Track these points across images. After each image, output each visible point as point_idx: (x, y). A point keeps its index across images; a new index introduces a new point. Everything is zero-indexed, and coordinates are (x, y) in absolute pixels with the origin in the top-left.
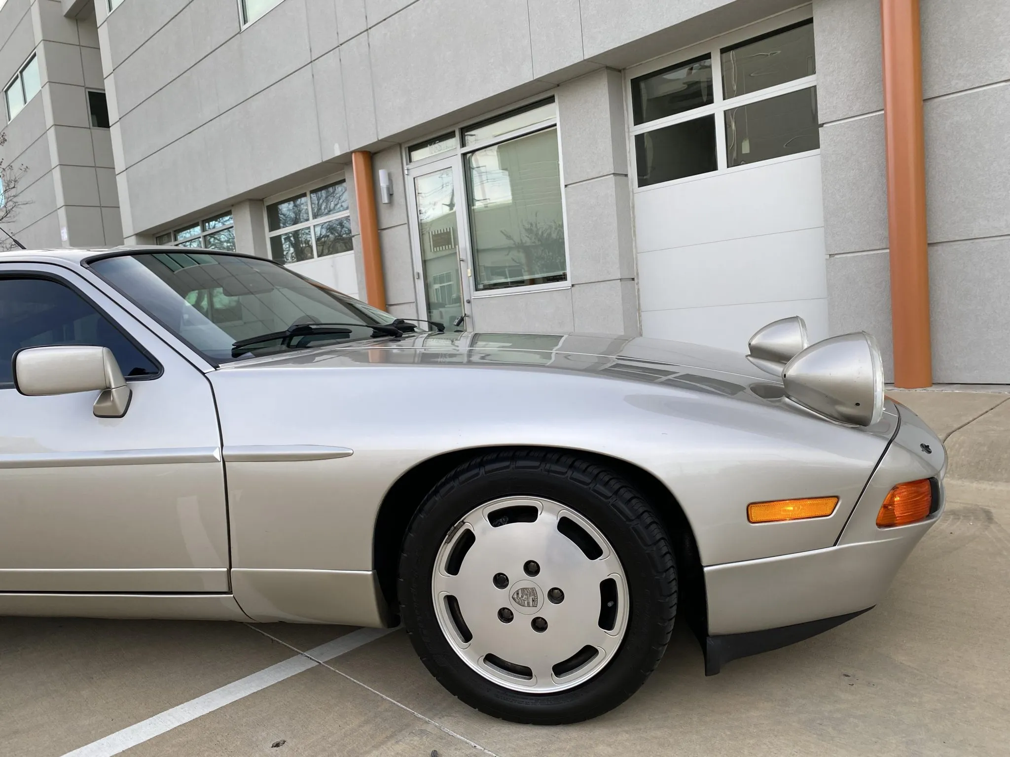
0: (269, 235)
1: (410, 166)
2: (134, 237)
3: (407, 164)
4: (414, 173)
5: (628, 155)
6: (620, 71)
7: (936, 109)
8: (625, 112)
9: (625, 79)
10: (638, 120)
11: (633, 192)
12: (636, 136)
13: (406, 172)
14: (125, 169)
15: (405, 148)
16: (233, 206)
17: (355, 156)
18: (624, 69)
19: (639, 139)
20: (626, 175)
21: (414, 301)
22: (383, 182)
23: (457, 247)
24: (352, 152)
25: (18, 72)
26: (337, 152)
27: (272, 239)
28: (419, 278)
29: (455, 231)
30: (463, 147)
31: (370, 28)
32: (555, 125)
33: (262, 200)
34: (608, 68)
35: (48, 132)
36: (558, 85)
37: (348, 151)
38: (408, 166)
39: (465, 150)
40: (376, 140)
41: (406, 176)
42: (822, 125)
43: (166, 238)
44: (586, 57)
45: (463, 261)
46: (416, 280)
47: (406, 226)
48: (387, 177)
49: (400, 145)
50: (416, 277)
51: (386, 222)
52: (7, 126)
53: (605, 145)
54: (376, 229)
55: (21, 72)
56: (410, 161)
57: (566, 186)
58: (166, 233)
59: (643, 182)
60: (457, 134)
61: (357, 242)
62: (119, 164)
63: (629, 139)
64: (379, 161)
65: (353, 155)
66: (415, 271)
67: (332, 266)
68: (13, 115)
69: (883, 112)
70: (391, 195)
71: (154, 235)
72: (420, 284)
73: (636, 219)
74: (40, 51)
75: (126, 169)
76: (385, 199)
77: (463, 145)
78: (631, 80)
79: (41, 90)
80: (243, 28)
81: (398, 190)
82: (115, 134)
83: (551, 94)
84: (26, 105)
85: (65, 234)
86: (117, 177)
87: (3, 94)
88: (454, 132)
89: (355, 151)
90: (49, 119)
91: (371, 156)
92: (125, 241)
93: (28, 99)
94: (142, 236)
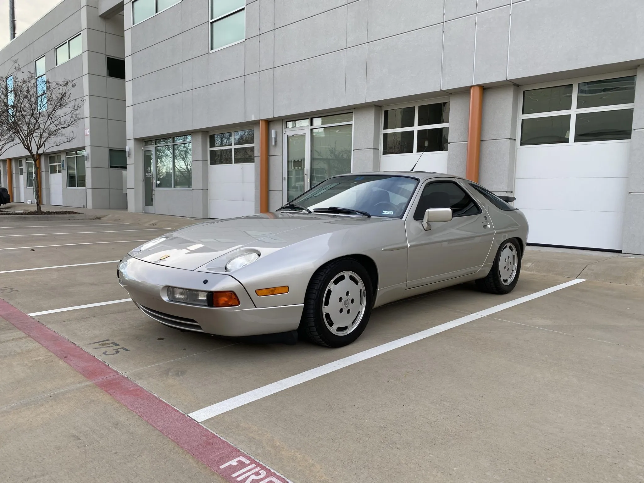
0: (209, 149)
1: (286, 130)
2: (133, 140)
3: (285, 129)
4: (288, 133)
5: (380, 141)
6: (380, 107)
7: (485, 144)
9: (382, 110)
10: (386, 127)
11: (380, 156)
12: (384, 134)
13: (284, 132)
15: (285, 121)
16: (192, 133)
18: (382, 106)
19: (385, 136)
20: (378, 149)
21: (282, 190)
22: (273, 135)
23: (304, 168)
24: (260, 120)
25: (67, 41)
26: (253, 118)
27: (211, 151)
28: (285, 180)
29: (304, 160)
31: (275, 68)
32: (352, 124)
33: (207, 132)
34: (375, 105)
35: (83, 76)
36: (355, 108)
37: (258, 119)
39: (312, 127)
40: (273, 117)
41: (284, 134)
42: (449, 143)
43: (150, 142)
44: (367, 102)
45: (306, 175)
46: (283, 181)
47: (282, 156)
48: (275, 133)
49: (283, 120)
50: (284, 179)
51: (272, 152)
52: (55, 68)
53: (371, 136)
54: (267, 156)
55: (69, 41)
56: (286, 128)
57: (354, 150)
58: (150, 140)
59: (385, 153)
60: (310, 118)
61: (257, 159)
62: (129, 100)
63: (381, 134)
64: (271, 125)
65: (260, 121)
66: (284, 177)
67: (242, 169)
68: (60, 63)
69: (467, 142)
70: (276, 141)
71: (143, 140)
72: (285, 183)
73: (381, 167)
74: (85, 33)
75: (133, 105)
77: (312, 125)
78: (384, 111)
79: (82, 54)
80: (211, 52)
81: (279, 139)
82: (129, 86)
83: (352, 111)
84: (70, 59)
85: (87, 132)
86: (126, 108)
87: (54, 50)
88: (308, 119)
89: (261, 120)
90: (86, 70)
91: (269, 122)
92: (127, 141)
93: (72, 57)
94: (137, 140)
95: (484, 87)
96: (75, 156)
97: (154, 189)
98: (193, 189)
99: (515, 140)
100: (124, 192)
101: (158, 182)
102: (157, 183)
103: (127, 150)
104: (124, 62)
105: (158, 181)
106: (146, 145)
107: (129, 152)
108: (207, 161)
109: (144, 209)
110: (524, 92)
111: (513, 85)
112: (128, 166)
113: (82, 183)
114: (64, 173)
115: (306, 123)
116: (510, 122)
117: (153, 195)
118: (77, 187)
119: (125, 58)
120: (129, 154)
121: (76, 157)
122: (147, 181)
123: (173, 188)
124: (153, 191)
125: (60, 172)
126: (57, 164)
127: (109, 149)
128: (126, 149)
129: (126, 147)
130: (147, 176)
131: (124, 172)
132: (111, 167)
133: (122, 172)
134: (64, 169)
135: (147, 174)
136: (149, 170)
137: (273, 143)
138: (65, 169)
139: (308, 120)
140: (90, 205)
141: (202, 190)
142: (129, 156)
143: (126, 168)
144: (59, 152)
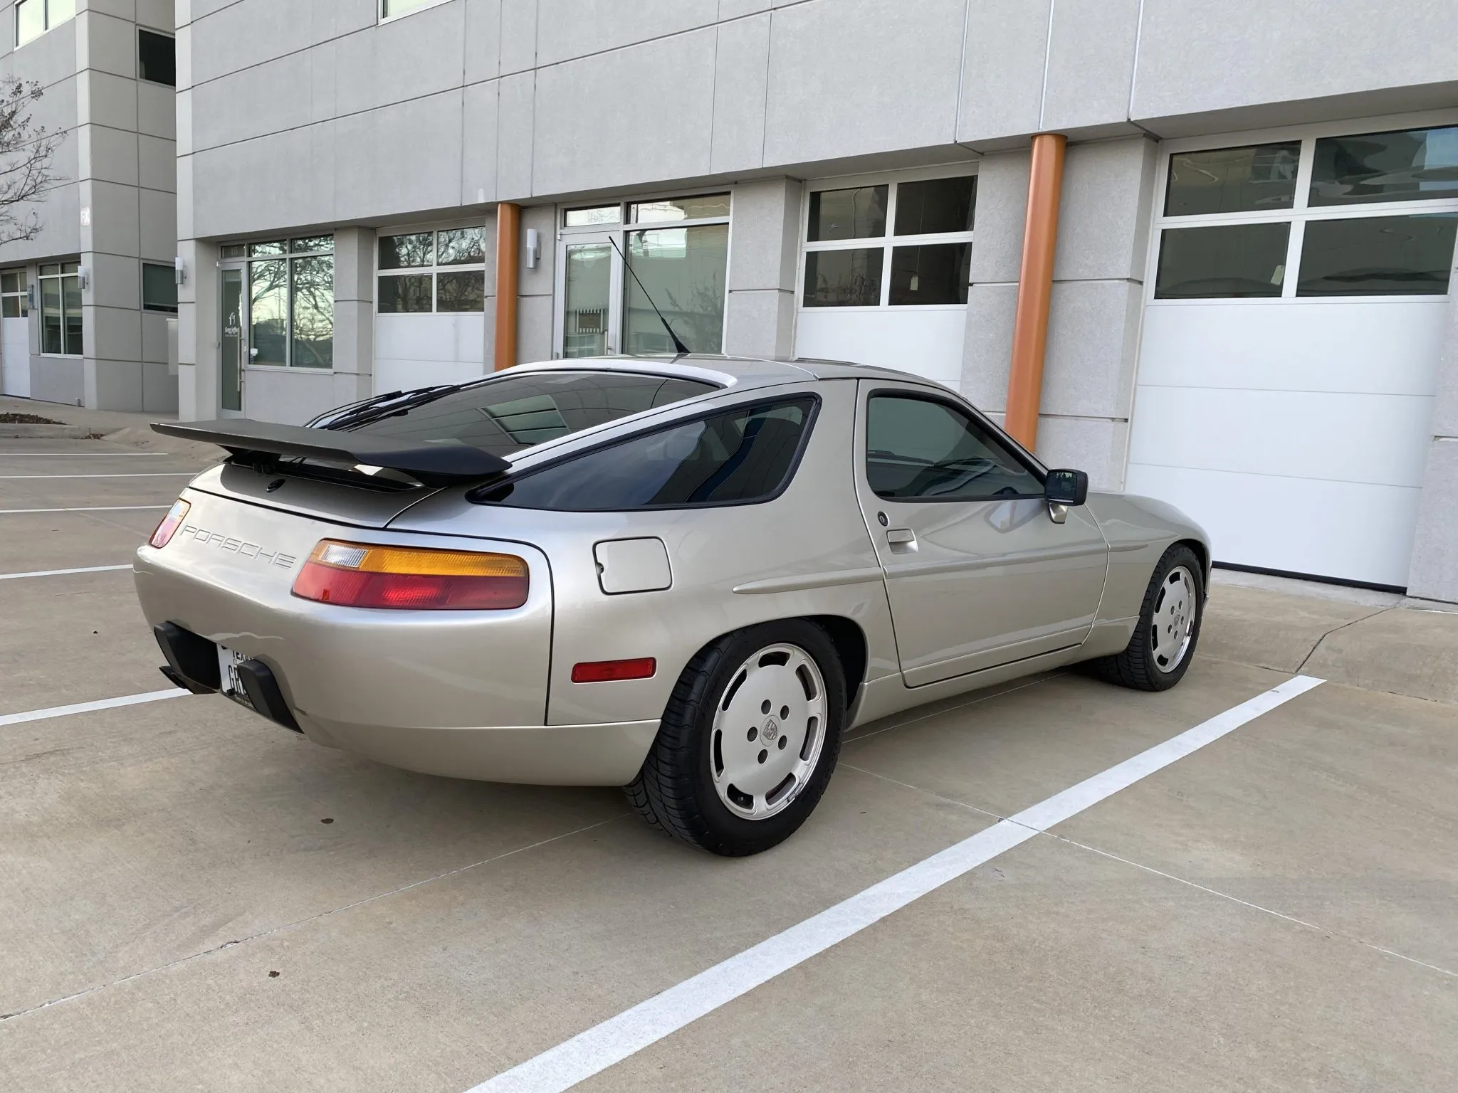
0: (378, 273)
1: (564, 231)
2: (193, 242)
3: (561, 228)
4: (569, 240)
5: (797, 271)
6: (800, 181)
7: (1065, 291)
8: (801, 226)
9: (805, 189)
10: (813, 236)
11: (797, 310)
12: (808, 253)
13: (559, 237)
14: (191, 152)
15: (561, 209)
16: (336, 229)
17: (501, 207)
18: (806, 181)
19: (812, 257)
20: (793, 292)
22: (530, 243)
23: (606, 333)
24: (498, 203)
26: (481, 199)
27: (382, 278)
29: (606, 311)
30: (627, 223)
31: (539, 68)
32: (728, 223)
33: (374, 229)
34: (787, 177)
35: (78, 75)
36: (736, 183)
37: (494, 201)
38: (562, 231)
39: (629, 227)
40: (529, 196)
41: (558, 242)
42: (972, 285)
43: (235, 251)
44: (765, 166)
45: (610, 349)
47: (551, 299)
48: (536, 238)
49: (556, 205)
50: (555, 356)
51: (527, 288)
52: (12, 53)
53: (775, 256)
54: (515, 296)
56: (565, 225)
57: (730, 291)
58: (237, 243)
59: (808, 302)
60: (622, 204)
61: (490, 304)
62: (184, 140)
63: (801, 254)
64: (529, 219)
65: (500, 205)
66: (555, 351)
67: (453, 327)
68: (24, 40)
69: (1017, 284)
70: (537, 259)
71: (220, 244)
73: (797, 339)
75: (194, 153)
76: (530, 263)
77: (627, 221)
78: (811, 193)
79: (74, 18)
80: (382, 21)
81: (546, 255)
82: (184, 104)
83: (728, 190)
84: (47, 31)
85: (86, 217)
86: (178, 159)
87: (13, 8)
88: (618, 205)
89: (502, 202)
90: (83, 61)
91: (521, 210)
92: (179, 243)
93: (52, 25)
94: (207, 243)
95: (1069, 140)
96: (60, 276)
97: (243, 368)
98: (335, 373)
99: (1141, 283)
100: (171, 373)
101: (254, 352)
102: (251, 353)
103: (178, 267)
104: (173, 41)
105: (255, 348)
106: (226, 257)
107: (182, 272)
108: (371, 302)
109: (218, 415)
110: (1172, 156)
111: (1145, 136)
112: (179, 306)
113: (75, 345)
114: (35, 316)
115: (613, 214)
116: (1132, 234)
117: (241, 382)
118: (65, 353)
119: (177, 33)
120: (183, 277)
121: (63, 278)
122: (228, 347)
123: (288, 368)
124: (242, 373)
125: (25, 314)
126: (19, 294)
127: (142, 262)
128: (174, 263)
129: (176, 258)
130: (227, 333)
131: (171, 321)
132: (147, 307)
133: (167, 322)
134: (33, 308)
135: (227, 330)
136: (232, 320)
137: (531, 264)
138: (36, 307)
139: (619, 208)
140: (91, 400)
141: (355, 377)
142: (182, 283)
143: (175, 310)
144: (23, 265)
